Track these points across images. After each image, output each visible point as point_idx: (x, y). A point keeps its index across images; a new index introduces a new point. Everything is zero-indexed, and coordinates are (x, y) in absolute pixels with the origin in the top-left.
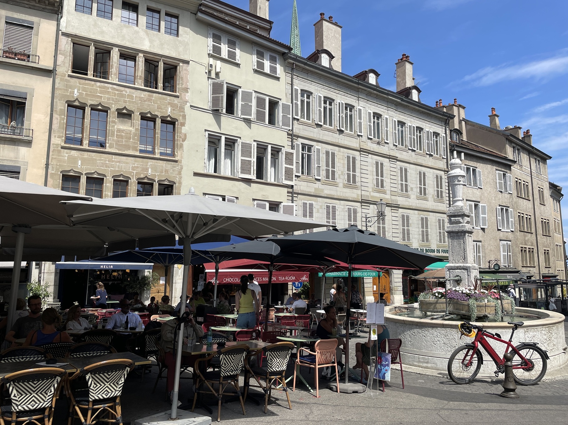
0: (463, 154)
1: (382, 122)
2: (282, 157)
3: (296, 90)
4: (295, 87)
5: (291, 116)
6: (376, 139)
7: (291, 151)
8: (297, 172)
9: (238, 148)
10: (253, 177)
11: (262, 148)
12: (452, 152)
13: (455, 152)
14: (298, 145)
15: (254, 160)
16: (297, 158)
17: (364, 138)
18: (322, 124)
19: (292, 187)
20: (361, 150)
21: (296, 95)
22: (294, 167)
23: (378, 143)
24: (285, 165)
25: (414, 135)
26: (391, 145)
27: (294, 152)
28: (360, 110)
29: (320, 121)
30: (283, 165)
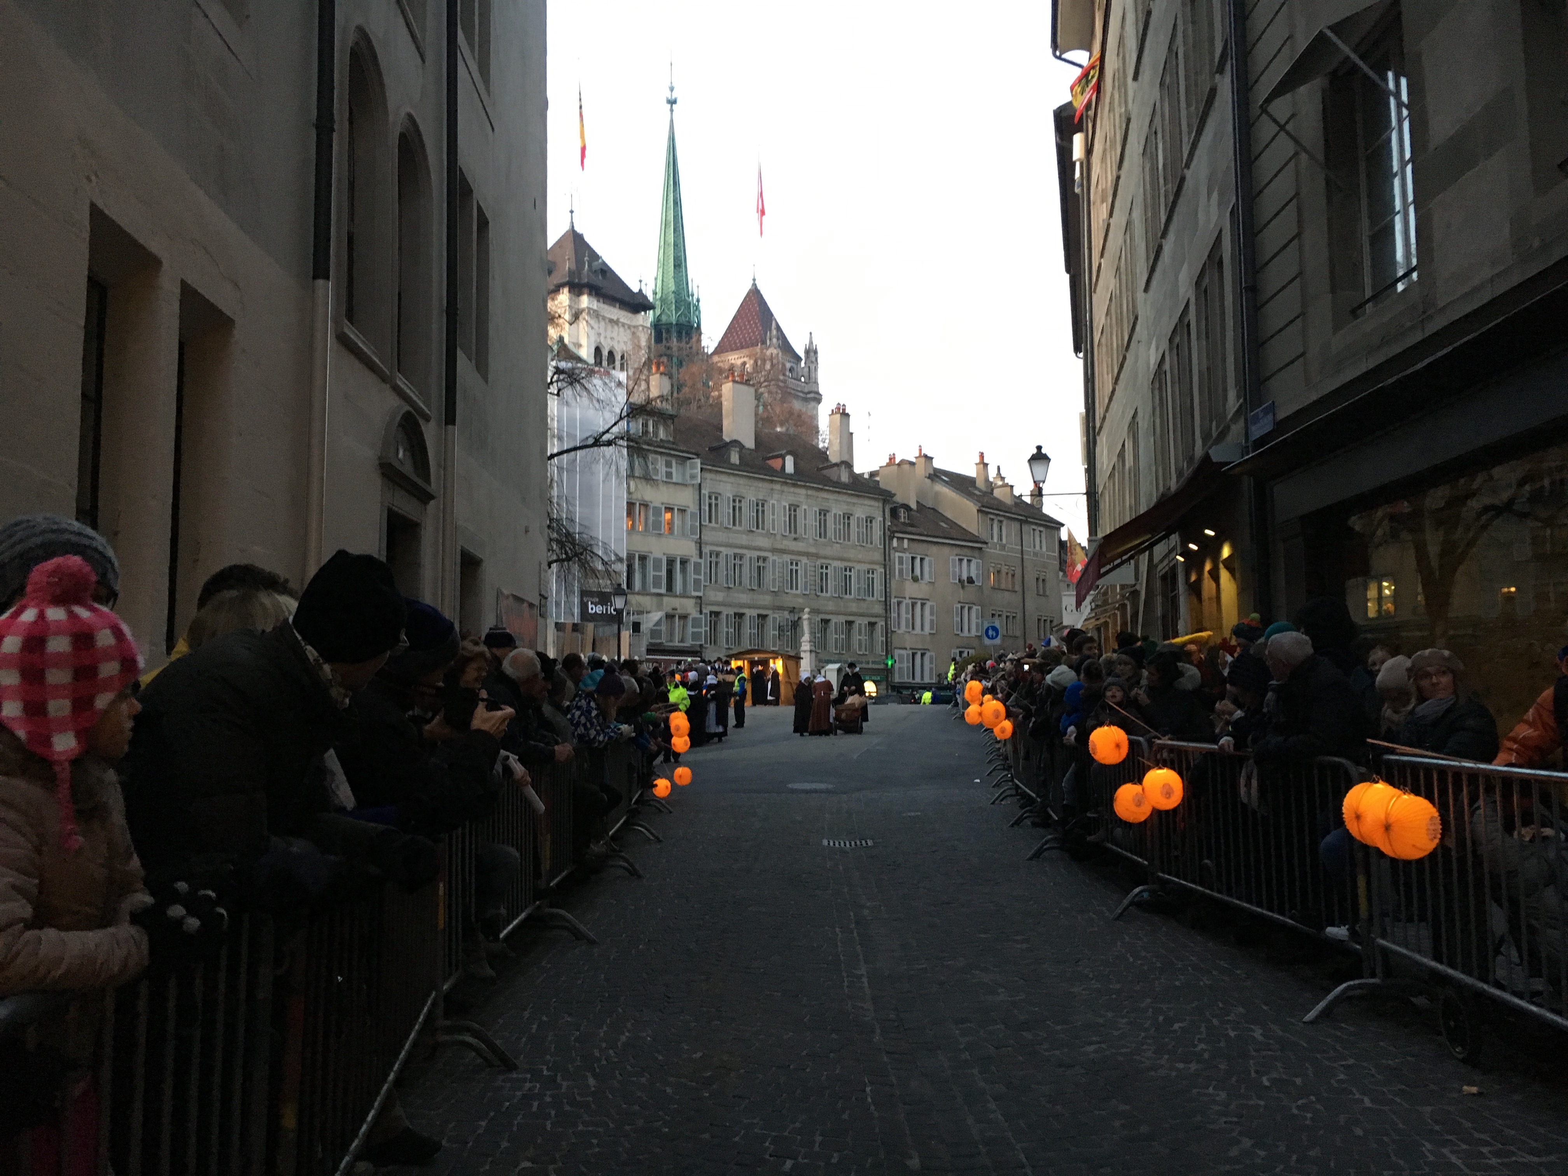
0: (906, 541)
1: (800, 513)
2: (691, 568)
3: (705, 495)
4: (703, 491)
5: (698, 524)
6: (793, 535)
7: (699, 561)
8: (705, 581)
9: (650, 565)
10: (663, 590)
11: (671, 562)
12: (891, 538)
13: (895, 540)
14: (706, 554)
15: (664, 573)
16: (705, 567)
17: (778, 537)
18: (731, 526)
19: (700, 598)
20: (774, 551)
21: (705, 501)
22: (702, 577)
23: (795, 539)
24: (693, 576)
25: (840, 524)
26: (811, 541)
27: (702, 561)
28: (773, 505)
29: (729, 524)
30: (692, 576)
